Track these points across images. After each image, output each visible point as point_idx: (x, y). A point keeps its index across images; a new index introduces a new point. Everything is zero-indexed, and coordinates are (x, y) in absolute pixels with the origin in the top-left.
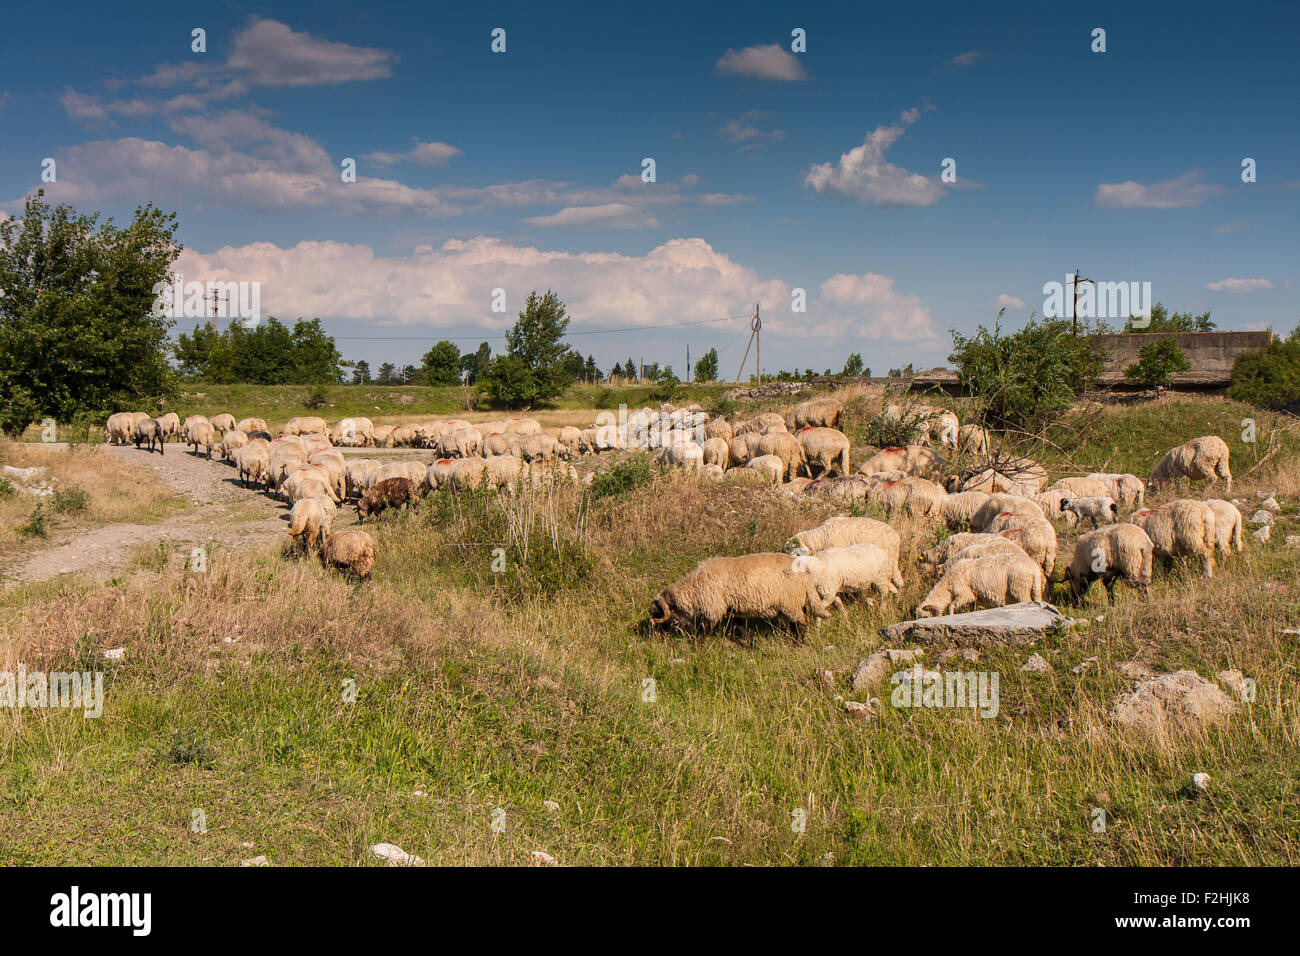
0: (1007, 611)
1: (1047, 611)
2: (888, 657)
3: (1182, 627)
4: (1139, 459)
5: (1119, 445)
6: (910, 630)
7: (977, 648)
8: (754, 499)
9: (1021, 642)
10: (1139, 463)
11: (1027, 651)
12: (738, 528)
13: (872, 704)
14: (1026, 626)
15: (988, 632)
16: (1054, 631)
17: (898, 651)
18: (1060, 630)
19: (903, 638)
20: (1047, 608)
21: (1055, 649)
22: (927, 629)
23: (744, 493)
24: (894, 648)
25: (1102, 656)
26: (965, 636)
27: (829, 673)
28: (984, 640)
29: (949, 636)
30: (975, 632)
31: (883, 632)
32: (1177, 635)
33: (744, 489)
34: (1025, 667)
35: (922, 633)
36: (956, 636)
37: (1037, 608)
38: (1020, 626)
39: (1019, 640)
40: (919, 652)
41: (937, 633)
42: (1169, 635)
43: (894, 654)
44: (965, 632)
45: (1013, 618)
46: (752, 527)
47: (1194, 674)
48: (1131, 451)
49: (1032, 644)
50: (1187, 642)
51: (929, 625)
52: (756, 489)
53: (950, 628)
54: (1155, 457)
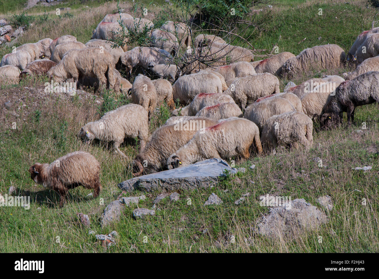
0: (197, 166)
1: (222, 164)
2: (123, 202)
3: (299, 170)
4: (294, 43)
5: (283, 34)
6: (138, 183)
7: (179, 192)
8: (39, 95)
9: (205, 186)
10: (294, 46)
11: (209, 192)
12: (28, 116)
13: (113, 235)
14: (208, 176)
15: (185, 181)
16: (224, 178)
17: (129, 198)
18: (228, 177)
19: (133, 188)
20: (221, 162)
21: (225, 189)
22: (148, 182)
23: (31, 91)
24: (128, 195)
25: (251, 192)
26: (171, 184)
27: (86, 216)
28: (183, 186)
29: (161, 185)
30: (177, 181)
31: (121, 185)
32: (295, 175)
33: (32, 88)
34: (207, 203)
35: (144, 185)
36: (165, 185)
37: (215, 163)
38: (204, 176)
39: (204, 185)
40: (143, 197)
41: (154, 184)
42: (291, 176)
43: (127, 200)
44: (171, 182)
45: (201, 171)
46: (37, 116)
47: (303, 201)
48: (289, 38)
49: (212, 186)
50: (301, 180)
51: (149, 179)
52: (40, 88)
53: (161, 180)
54: (304, 41)
